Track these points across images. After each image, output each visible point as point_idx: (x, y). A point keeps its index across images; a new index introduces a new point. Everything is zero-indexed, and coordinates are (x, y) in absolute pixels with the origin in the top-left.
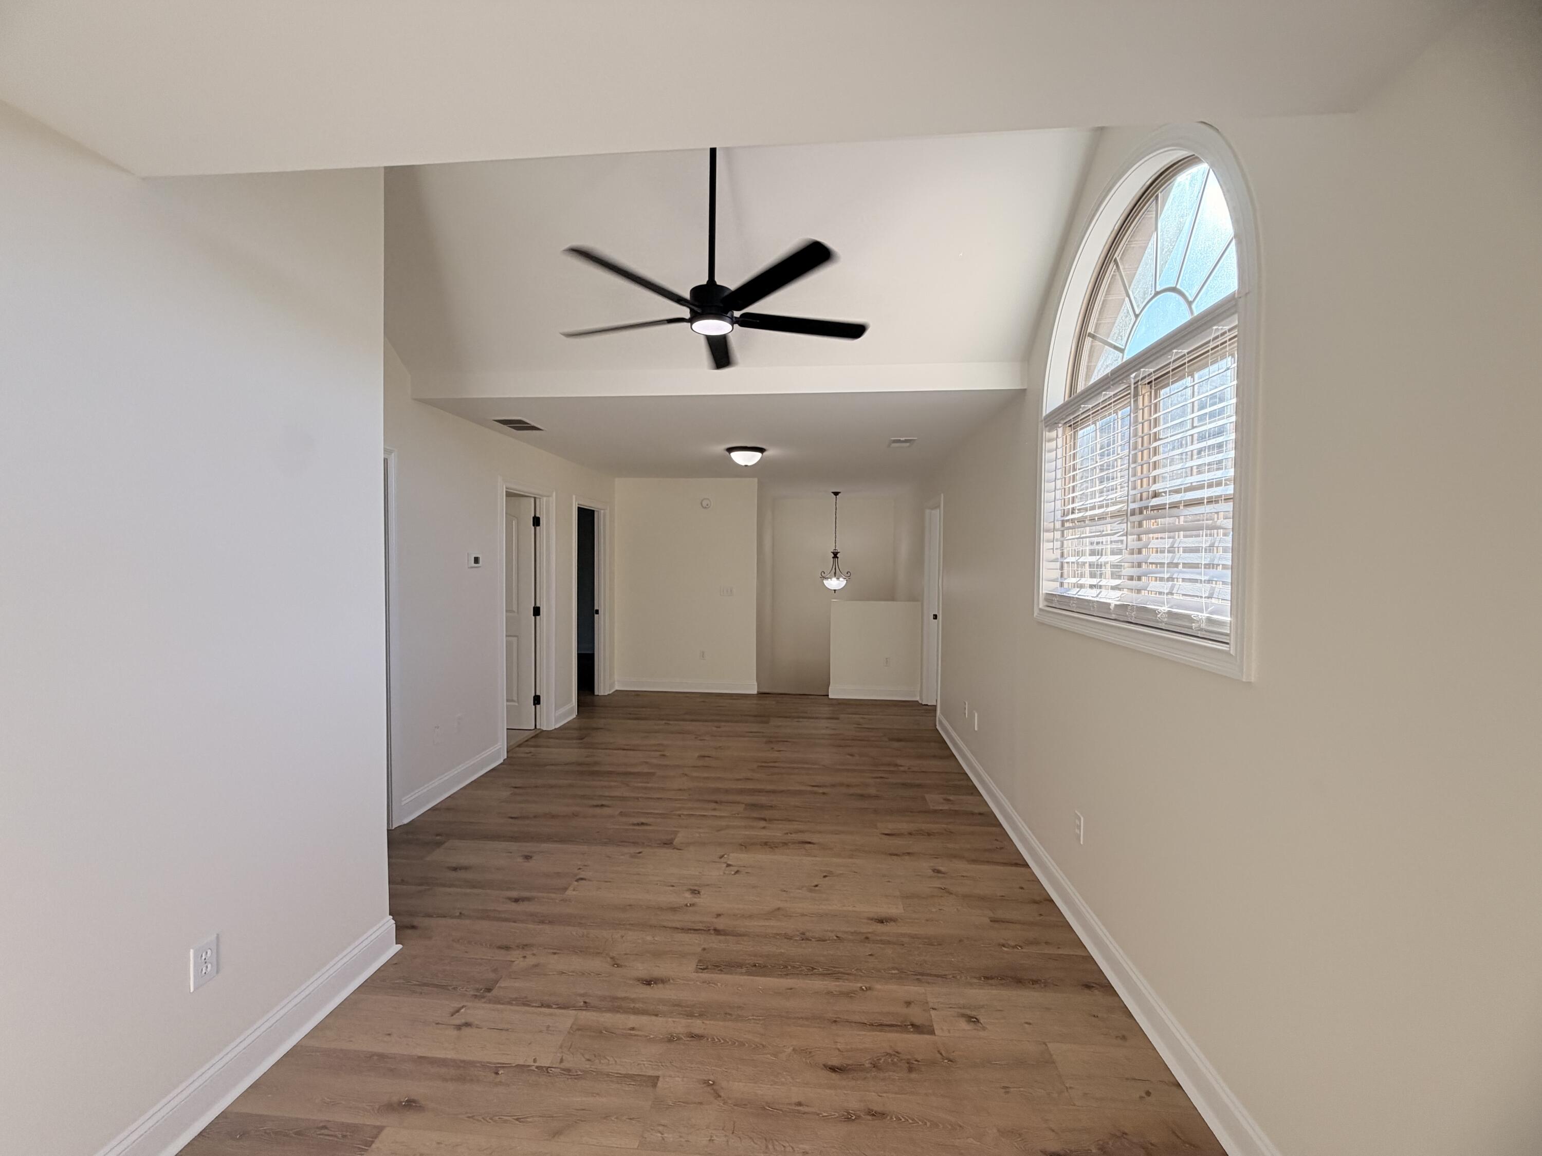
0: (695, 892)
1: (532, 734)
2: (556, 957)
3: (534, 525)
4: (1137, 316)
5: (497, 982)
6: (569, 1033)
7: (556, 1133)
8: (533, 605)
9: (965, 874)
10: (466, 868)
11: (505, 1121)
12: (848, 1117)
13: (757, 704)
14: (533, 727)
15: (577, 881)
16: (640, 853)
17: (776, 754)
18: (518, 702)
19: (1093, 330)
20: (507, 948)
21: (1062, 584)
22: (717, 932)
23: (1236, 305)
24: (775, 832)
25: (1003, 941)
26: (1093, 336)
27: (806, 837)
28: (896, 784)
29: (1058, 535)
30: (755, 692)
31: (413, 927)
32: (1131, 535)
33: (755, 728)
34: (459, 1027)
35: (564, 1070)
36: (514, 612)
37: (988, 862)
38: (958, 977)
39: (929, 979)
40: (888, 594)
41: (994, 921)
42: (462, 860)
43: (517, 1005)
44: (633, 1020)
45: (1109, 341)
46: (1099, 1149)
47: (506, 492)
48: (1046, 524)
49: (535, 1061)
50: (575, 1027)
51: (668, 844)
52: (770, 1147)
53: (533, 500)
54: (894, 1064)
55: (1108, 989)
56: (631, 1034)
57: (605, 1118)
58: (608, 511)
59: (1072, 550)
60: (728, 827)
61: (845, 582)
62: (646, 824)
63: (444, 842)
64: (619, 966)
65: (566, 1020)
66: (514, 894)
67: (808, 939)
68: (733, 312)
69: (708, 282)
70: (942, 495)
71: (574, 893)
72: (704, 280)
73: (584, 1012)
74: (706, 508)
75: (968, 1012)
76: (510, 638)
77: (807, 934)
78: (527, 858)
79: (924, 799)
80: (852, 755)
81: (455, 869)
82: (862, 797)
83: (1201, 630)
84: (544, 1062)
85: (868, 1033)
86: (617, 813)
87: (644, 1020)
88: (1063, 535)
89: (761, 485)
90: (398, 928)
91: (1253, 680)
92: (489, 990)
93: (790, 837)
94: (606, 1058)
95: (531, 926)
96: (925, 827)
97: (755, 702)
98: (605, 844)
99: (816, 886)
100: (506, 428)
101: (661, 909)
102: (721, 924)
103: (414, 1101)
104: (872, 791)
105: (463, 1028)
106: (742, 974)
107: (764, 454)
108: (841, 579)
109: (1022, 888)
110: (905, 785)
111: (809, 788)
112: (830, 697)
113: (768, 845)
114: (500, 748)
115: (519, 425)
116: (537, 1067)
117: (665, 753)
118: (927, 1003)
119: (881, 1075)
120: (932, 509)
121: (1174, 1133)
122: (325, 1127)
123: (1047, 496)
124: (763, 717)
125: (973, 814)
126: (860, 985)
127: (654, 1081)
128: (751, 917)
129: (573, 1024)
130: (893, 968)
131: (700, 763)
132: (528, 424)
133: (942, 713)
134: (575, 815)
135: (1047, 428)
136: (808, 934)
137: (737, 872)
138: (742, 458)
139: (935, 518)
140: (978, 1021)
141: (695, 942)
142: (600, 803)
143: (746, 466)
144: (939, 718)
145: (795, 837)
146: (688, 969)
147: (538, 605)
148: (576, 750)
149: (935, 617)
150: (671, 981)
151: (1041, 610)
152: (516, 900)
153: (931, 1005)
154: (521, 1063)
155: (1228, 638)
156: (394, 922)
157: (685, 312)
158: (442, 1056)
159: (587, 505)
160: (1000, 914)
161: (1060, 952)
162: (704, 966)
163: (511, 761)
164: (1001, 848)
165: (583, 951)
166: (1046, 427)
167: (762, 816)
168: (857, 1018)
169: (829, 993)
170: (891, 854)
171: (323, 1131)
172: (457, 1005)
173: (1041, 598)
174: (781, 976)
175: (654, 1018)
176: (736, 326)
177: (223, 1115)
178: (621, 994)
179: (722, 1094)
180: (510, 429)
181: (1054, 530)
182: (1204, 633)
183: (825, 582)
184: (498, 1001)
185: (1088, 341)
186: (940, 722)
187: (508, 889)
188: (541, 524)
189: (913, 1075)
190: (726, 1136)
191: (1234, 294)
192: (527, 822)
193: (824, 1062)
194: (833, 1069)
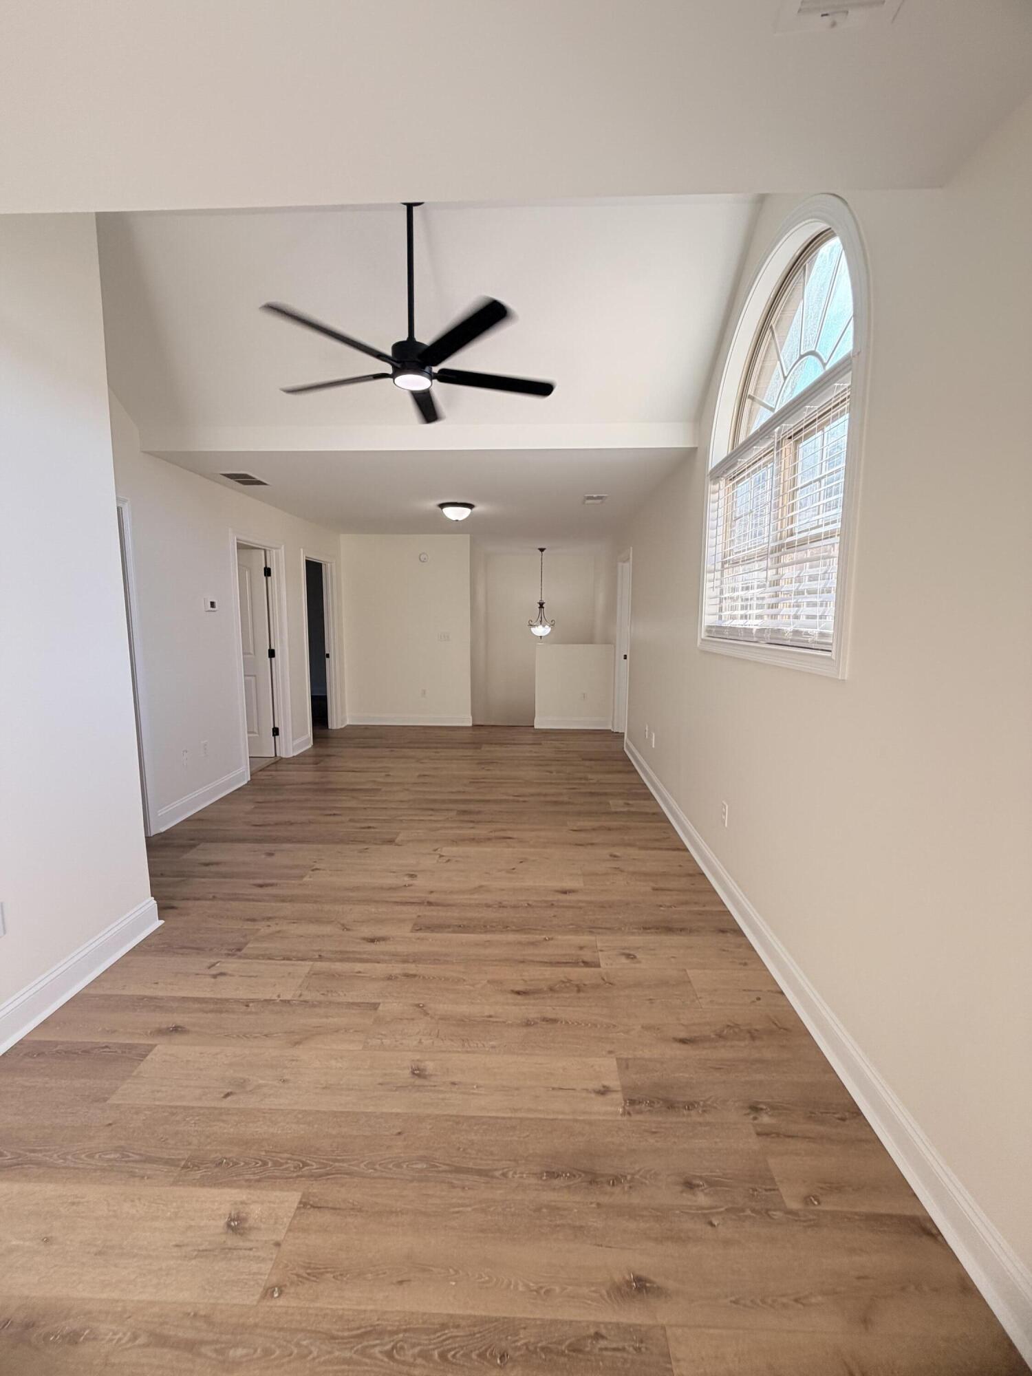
0: (412, 876)
1: (273, 760)
2: (295, 925)
3: (265, 575)
4: (785, 378)
5: (246, 944)
6: (306, 977)
7: (297, 1043)
8: (268, 648)
9: (636, 857)
10: (217, 864)
11: (256, 1037)
12: (528, 1024)
13: (471, 734)
14: (274, 755)
15: (313, 870)
16: (367, 849)
17: (485, 773)
18: (259, 734)
19: (754, 393)
20: (254, 920)
21: (720, 617)
22: (430, 904)
23: (851, 364)
24: (482, 831)
25: (661, 903)
26: (752, 398)
27: (509, 834)
28: (586, 793)
29: (718, 574)
30: (470, 725)
31: (173, 908)
32: (770, 569)
33: (469, 753)
34: (215, 976)
35: (302, 1001)
36: (250, 653)
37: (655, 848)
38: (623, 929)
39: (600, 931)
40: (590, 640)
41: (655, 889)
42: (214, 858)
43: (263, 959)
44: (358, 967)
45: (764, 401)
46: (716, 1035)
47: (237, 543)
48: (708, 566)
49: (279, 996)
50: (312, 972)
51: (391, 842)
52: (466, 1044)
53: (263, 552)
54: (566, 987)
55: (739, 932)
56: (358, 975)
57: (337, 1031)
58: (334, 564)
59: (729, 587)
60: (440, 829)
61: (550, 629)
62: (374, 828)
63: (197, 845)
64: (348, 930)
65: (305, 968)
66: (259, 882)
67: (503, 907)
68: (431, 368)
69: (408, 338)
70: (631, 548)
71: (311, 879)
72: (404, 336)
73: (319, 963)
74: (423, 562)
75: (627, 951)
76: (248, 678)
77: (503, 903)
78: (271, 854)
79: (608, 803)
80: (551, 772)
81: (207, 865)
82: (556, 803)
83: (815, 642)
84: (288, 997)
85: (548, 969)
86: (348, 819)
87: (368, 966)
88: (722, 576)
89: (472, 541)
90: (160, 907)
91: (846, 678)
92: (239, 950)
93: (493, 835)
94: (337, 993)
95: (273, 904)
96: (606, 824)
97: (471, 732)
98: (337, 843)
99: (514, 869)
100: (233, 482)
101: (383, 888)
102: (432, 898)
103: (179, 1027)
104: (565, 799)
105: (218, 977)
106: (449, 932)
107: (473, 510)
108: (547, 627)
109: (681, 866)
110: (592, 794)
111: (511, 798)
112: (535, 727)
113: (474, 840)
114: (244, 772)
115: (245, 480)
116: (281, 1000)
117: (390, 773)
118: (597, 947)
119: (556, 995)
120: (624, 562)
121: (774, 1023)
122: (106, 1047)
123: (710, 541)
124: (476, 744)
125: (647, 814)
126: (544, 937)
127: (375, 1006)
128: (458, 892)
129: (311, 970)
130: (572, 924)
131: (422, 780)
132: (254, 478)
133: (628, 737)
134: (310, 822)
135: (712, 482)
136: (505, 903)
137: (449, 861)
138: (452, 513)
139: (626, 569)
140: (635, 957)
141: (413, 912)
142: (332, 812)
143: (457, 521)
144: (626, 743)
145: (498, 834)
146: (406, 931)
147: (273, 648)
148: (311, 773)
149: (625, 657)
150: (391, 939)
151: (702, 640)
152: (261, 886)
153: (599, 948)
154: (268, 998)
155: (830, 646)
156: (155, 902)
157: (388, 368)
158: (203, 996)
159: (315, 557)
160: (660, 885)
161: (704, 909)
162: (418, 928)
163: (252, 782)
164: (668, 839)
165: (317, 921)
166: (711, 480)
167: (472, 819)
168: (538, 959)
169: (520, 943)
170: (577, 845)
171: (105, 1050)
172: (213, 960)
173: (703, 629)
174: (480, 933)
175: (376, 964)
176: (435, 381)
177: (21, 1042)
178: (348, 949)
179: (430, 1012)
180: (237, 483)
181: (715, 570)
182: (816, 645)
183: (533, 629)
184: (246, 957)
185: (748, 402)
186: (627, 746)
187: (254, 878)
188: (272, 574)
189: (582, 995)
190: (431, 1039)
191: (849, 354)
192: (269, 828)
193: (512, 988)
194: (518, 993)
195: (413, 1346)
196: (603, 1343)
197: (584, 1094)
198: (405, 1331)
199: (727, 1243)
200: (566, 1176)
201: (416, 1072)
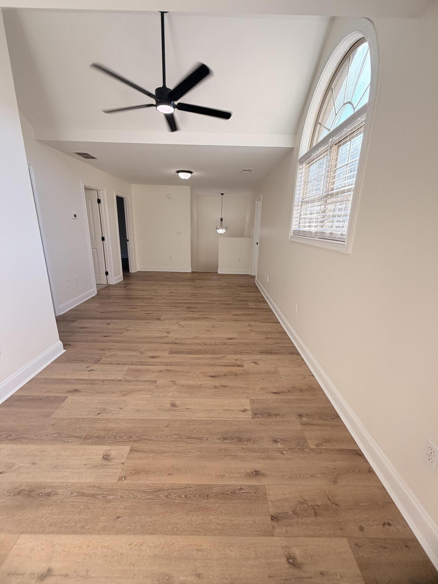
0: (168, 333)
1: (107, 285)
2: (121, 352)
3: (98, 203)
4: (336, 114)
5: (101, 359)
6: (127, 371)
7: (125, 395)
8: (102, 236)
9: (259, 326)
10: (87, 328)
11: (108, 393)
12: (216, 387)
13: (191, 275)
14: (106, 283)
15: (127, 330)
16: (149, 322)
17: (197, 292)
18: (99, 274)
19: (321, 121)
20: (104, 350)
21: (299, 227)
22: (176, 343)
23: (366, 109)
24: (196, 315)
25: (268, 343)
26: (320, 124)
27: (207, 316)
28: (239, 300)
29: (299, 207)
30: (191, 272)
31: (69, 345)
32: (322, 205)
33: (190, 283)
34: (89, 371)
35: (126, 380)
36: (94, 239)
37: (267, 322)
38: (253, 353)
39: (244, 353)
40: (241, 235)
41: (266, 338)
42: (85, 325)
43: (109, 364)
44: (148, 367)
45: (326, 126)
46: (288, 391)
47: (84, 187)
48: (296, 203)
49: (116, 378)
50: (129, 369)
51: (158, 319)
52: (191, 395)
53: (96, 192)
54: (231, 374)
55: (298, 354)
56: (148, 370)
57: (141, 391)
58: (129, 199)
59: (304, 213)
60: (179, 314)
61: (225, 230)
62: (151, 314)
63: (77, 320)
64: (143, 353)
65: (126, 367)
66: (104, 335)
67: (205, 345)
68: (174, 102)
69: (163, 86)
70: (262, 194)
71: (126, 334)
72: (161, 85)
73: (132, 366)
74: (169, 198)
75: (255, 361)
76: (93, 250)
77: (206, 343)
78: (108, 324)
79: (248, 304)
80: (225, 292)
81: (82, 328)
82: (227, 304)
84: (120, 379)
85: (223, 368)
86: (140, 310)
87: (152, 367)
88: (301, 208)
89: (191, 189)
90: (64, 345)
91: (350, 253)
92: (99, 361)
93: (201, 317)
94: (140, 377)
95: (111, 344)
96: (248, 313)
98: (136, 320)
99: (209, 330)
100: (80, 157)
101: (156, 338)
102: (177, 341)
103: (77, 390)
104: (231, 302)
105: (91, 371)
106: (184, 354)
107: (192, 174)
108: (224, 229)
109: (277, 329)
110: (242, 301)
111: (208, 302)
112: (218, 273)
113: (193, 319)
114: (94, 290)
115: (86, 156)
116: (117, 380)
117: (157, 291)
119: (226, 377)
120: (259, 201)
121: (310, 386)
122: (48, 397)
123: (297, 192)
124: (193, 280)
125: (264, 308)
126: (222, 356)
127: (155, 382)
128: (187, 339)
130: (233, 351)
131: (170, 294)
132: (90, 155)
133: (257, 278)
134: (125, 311)
137: (183, 327)
138: (183, 176)
139: (259, 204)
140: (257, 363)
141: (168, 347)
142: (133, 307)
143: (185, 179)
144: (256, 280)
145: (203, 316)
146: (166, 354)
148: (123, 291)
149: (257, 243)
150: (160, 357)
151: (291, 236)
152: (106, 337)
153: (244, 360)
154: (112, 379)
155: (345, 240)
156: (62, 343)
157: (154, 101)
158: (85, 378)
159: (121, 195)
160: (268, 336)
161: (285, 345)
162: (171, 352)
163: (98, 295)
164: (272, 318)
166: (299, 163)
167: (192, 310)
168: (219, 364)
169: (212, 358)
170: (235, 321)
172: (88, 365)
173: (292, 232)
174: (197, 354)
175: (155, 366)
176: (176, 109)
177: (12, 396)
178: (144, 361)
179: (177, 384)
180: (82, 157)
181: (298, 205)
182: (339, 239)
183: (218, 230)
184: (102, 364)
185: (319, 126)
187: (102, 333)
189: (236, 377)
190: (178, 393)
191: (366, 104)
192: (108, 313)
193: (209, 375)
194: (212, 376)
195: (175, 494)
196: (243, 491)
197: (237, 412)
198: (172, 489)
199: (288, 459)
200: (230, 439)
201: (172, 405)
